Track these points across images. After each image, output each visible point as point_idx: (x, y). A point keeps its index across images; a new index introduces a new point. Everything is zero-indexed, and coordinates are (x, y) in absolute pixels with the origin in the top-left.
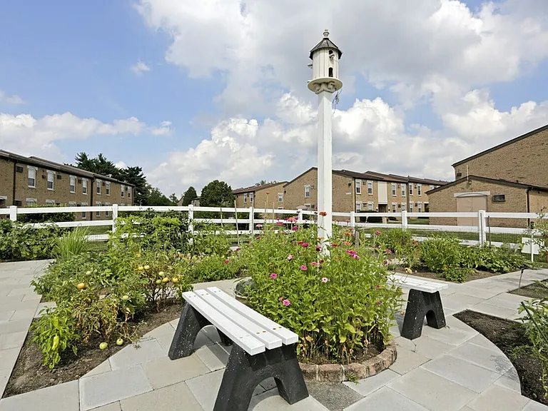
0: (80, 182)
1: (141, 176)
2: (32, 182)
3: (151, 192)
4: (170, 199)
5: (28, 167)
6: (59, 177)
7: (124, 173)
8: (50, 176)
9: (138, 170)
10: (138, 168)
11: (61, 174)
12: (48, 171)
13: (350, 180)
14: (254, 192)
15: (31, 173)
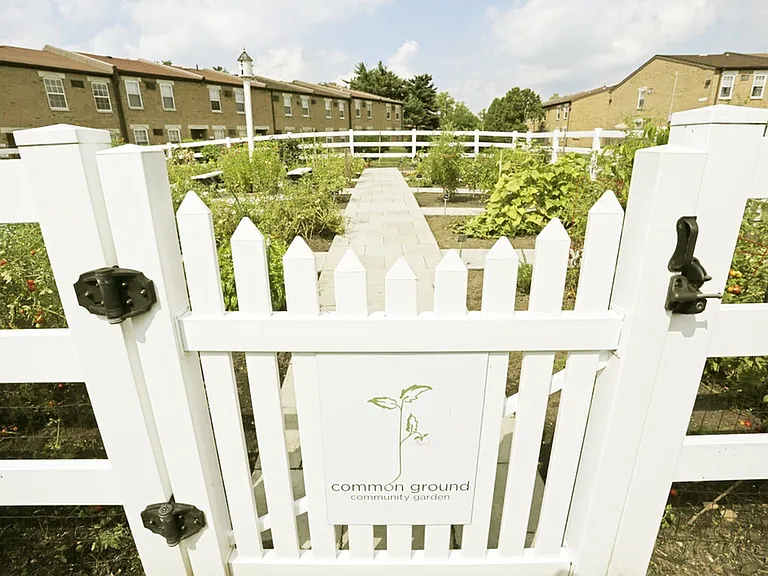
0: (336, 105)
1: (431, 86)
2: (287, 110)
3: (455, 108)
4: (479, 117)
5: (284, 94)
6: (313, 102)
7: (410, 85)
8: (305, 101)
9: (427, 79)
10: (426, 76)
11: (315, 98)
12: (302, 96)
13: (710, 74)
14: (570, 102)
15: (287, 100)
